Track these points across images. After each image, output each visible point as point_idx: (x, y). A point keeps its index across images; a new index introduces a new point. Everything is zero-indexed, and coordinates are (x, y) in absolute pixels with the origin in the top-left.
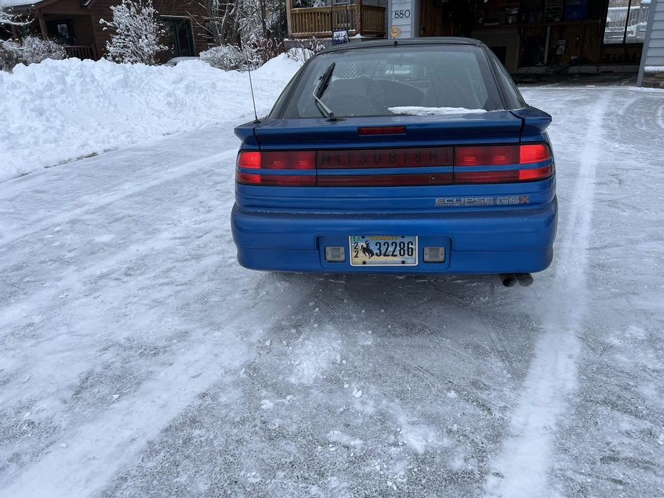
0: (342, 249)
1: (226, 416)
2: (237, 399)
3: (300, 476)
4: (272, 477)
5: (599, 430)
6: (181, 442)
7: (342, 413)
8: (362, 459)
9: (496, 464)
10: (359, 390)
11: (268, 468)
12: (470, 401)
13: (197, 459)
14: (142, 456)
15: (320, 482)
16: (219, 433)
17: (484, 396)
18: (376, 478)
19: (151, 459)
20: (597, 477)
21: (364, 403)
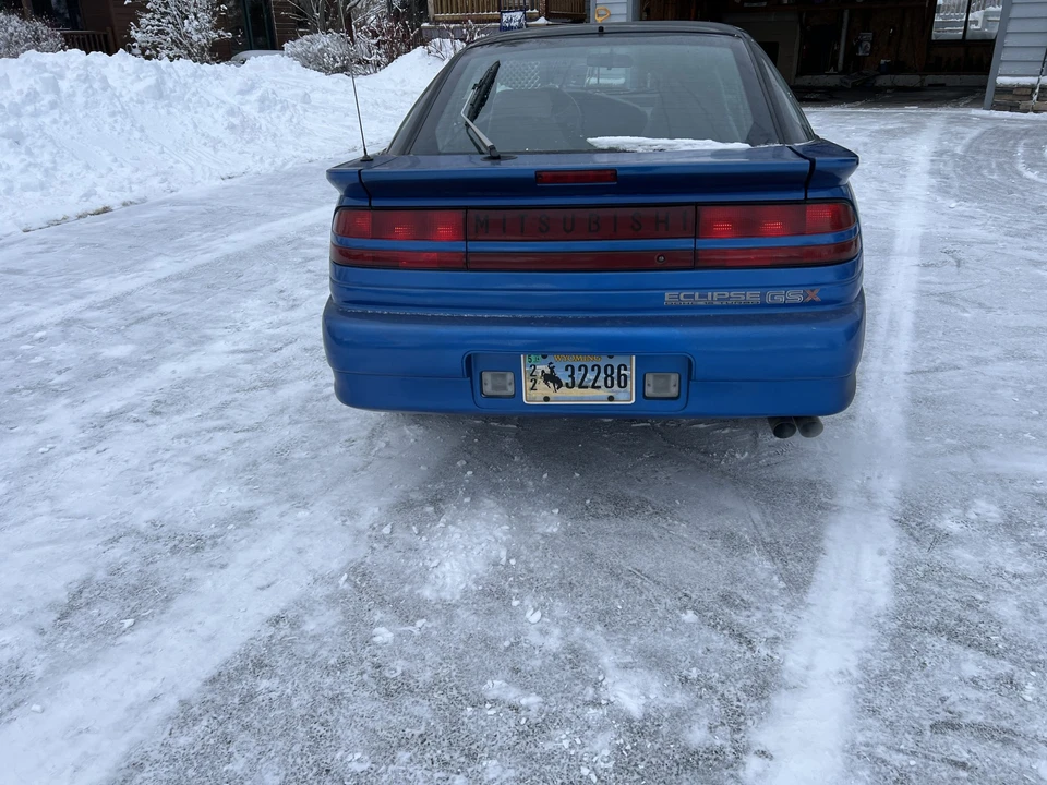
0: (510, 376)
1: (314, 656)
2: (334, 627)
3: (435, 759)
4: (388, 761)
5: (927, 676)
6: (236, 700)
7: (507, 649)
8: (540, 728)
9: (762, 736)
10: (535, 610)
11: (383, 744)
12: (719, 627)
13: (262, 730)
14: (169, 727)
15: (469, 770)
16: (301, 686)
17: (741, 620)
18: (563, 761)
19: (185, 730)
20: (926, 757)
21: (544, 633)
